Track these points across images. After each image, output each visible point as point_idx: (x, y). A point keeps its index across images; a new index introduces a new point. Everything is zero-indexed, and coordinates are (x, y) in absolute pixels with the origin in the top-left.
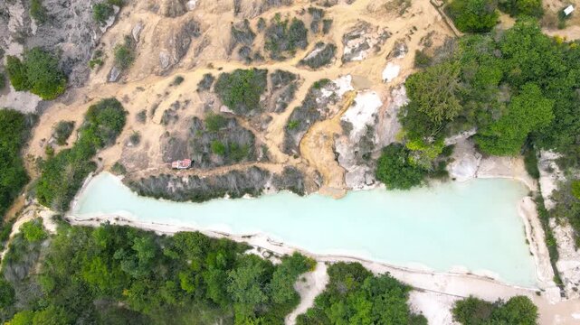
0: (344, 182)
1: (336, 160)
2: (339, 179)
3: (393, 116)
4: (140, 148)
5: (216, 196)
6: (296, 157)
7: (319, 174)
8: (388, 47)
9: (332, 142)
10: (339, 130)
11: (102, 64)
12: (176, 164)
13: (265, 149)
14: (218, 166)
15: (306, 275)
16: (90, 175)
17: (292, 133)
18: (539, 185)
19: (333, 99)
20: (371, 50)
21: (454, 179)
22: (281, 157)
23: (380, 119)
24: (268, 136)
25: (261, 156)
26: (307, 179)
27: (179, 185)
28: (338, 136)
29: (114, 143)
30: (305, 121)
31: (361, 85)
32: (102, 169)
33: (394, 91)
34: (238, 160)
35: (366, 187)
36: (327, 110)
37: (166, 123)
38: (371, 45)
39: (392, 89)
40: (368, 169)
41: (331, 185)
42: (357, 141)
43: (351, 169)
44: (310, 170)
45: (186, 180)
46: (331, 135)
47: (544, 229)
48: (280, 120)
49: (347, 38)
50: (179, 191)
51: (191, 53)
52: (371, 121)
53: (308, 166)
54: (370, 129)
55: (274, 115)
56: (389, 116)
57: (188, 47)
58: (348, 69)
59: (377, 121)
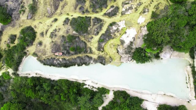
0: (120, 60)
1: (118, 52)
2: (118, 59)
3: (141, 38)
4: (42, 47)
6: (102, 52)
7: (111, 58)
8: (141, 9)
9: (116, 47)
10: (119, 43)
11: (24, 11)
12: (57, 54)
13: (91, 49)
14: (72, 55)
16: (25, 57)
17: (101, 43)
18: (194, 61)
19: (117, 30)
20: (134, 10)
21: (162, 59)
22: (97, 52)
23: (136, 39)
24: (91, 44)
25: (89, 52)
26: (106, 60)
27: (58, 62)
28: (119, 45)
30: (106, 39)
31: (129, 25)
33: (142, 28)
34: (80, 53)
35: (128, 62)
36: (115, 35)
37: (52, 38)
38: (134, 8)
39: (141, 27)
40: (129, 56)
41: (115, 61)
42: (126, 47)
43: (123, 56)
44: (108, 57)
45: (61, 60)
46: (116, 45)
47: (194, 78)
48: (96, 38)
49: (124, 4)
50: (58, 64)
51: (60, 8)
52: (132, 40)
53: (107, 55)
54: (131, 43)
55: (94, 36)
56: (139, 38)
57: (58, 5)
58: (124, 18)
59: (134, 40)
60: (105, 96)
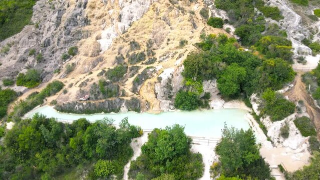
0: (160, 107)
1: (156, 97)
2: (157, 106)
3: (180, 75)
4: (67, 95)
5: (98, 112)
6: (137, 95)
7: (147, 102)
8: (177, 55)
9: (153, 87)
10: (156, 81)
11: (59, 73)
12: (82, 99)
13: (123, 91)
14: (101, 99)
15: (138, 139)
16: (39, 106)
17: (136, 84)
18: (253, 110)
19: (155, 71)
20: (170, 58)
21: (213, 108)
22: (130, 93)
23: (174, 76)
24: (125, 86)
25: (121, 94)
26: (142, 104)
27: (81, 107)
28: (156, 83)
29: (55, 95)
30: (142, 79)
31: (167, 67)
32: (46, 104)
33: (180, 67)
34: (110, 97)
35: (170, 110)
36: (152, 75)
37: (81, 87)
38: (170, 56)
39: (178, 66)
40: (171, 102)
41: (154, 109)
42: (164, 85)
43: (163, 101)
44: (143, 100)
45: (85, 104)
46: (153, 83)
47: (258, 123)
48: (131, 80)
49: (160, 57)
50: (80, 110)
51: (98, 66)
52: (170, 77)
53: (143, 98)
54: (170, 80)
55: (129, 79)
56: (178, 75)
57: (97, 65)
58: (161, 64)
59: (172, 77)
60: (136, 141)
